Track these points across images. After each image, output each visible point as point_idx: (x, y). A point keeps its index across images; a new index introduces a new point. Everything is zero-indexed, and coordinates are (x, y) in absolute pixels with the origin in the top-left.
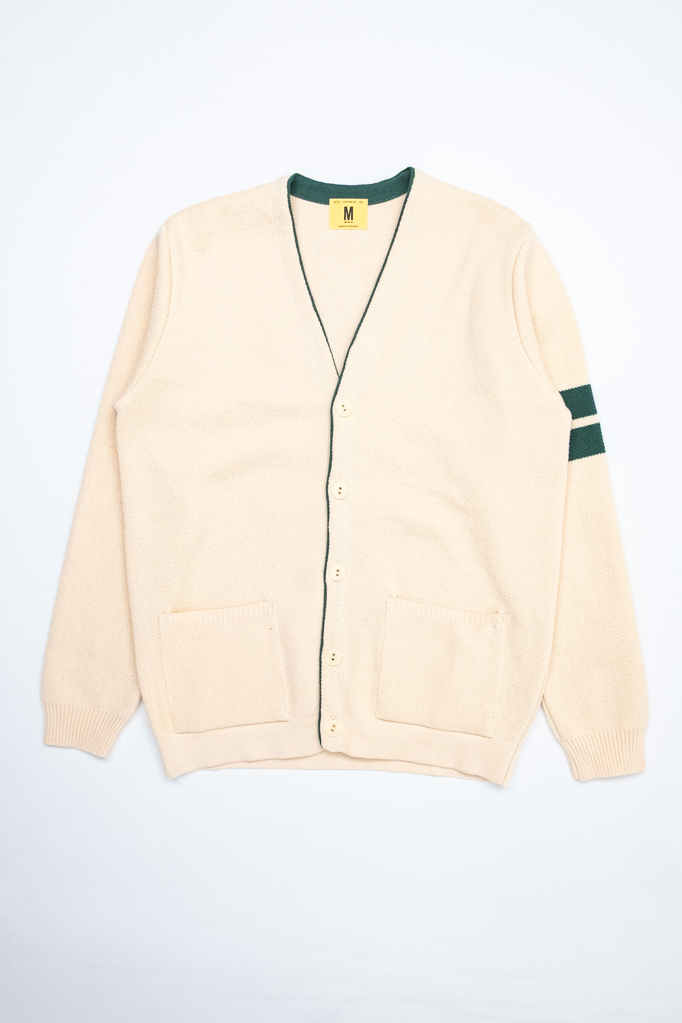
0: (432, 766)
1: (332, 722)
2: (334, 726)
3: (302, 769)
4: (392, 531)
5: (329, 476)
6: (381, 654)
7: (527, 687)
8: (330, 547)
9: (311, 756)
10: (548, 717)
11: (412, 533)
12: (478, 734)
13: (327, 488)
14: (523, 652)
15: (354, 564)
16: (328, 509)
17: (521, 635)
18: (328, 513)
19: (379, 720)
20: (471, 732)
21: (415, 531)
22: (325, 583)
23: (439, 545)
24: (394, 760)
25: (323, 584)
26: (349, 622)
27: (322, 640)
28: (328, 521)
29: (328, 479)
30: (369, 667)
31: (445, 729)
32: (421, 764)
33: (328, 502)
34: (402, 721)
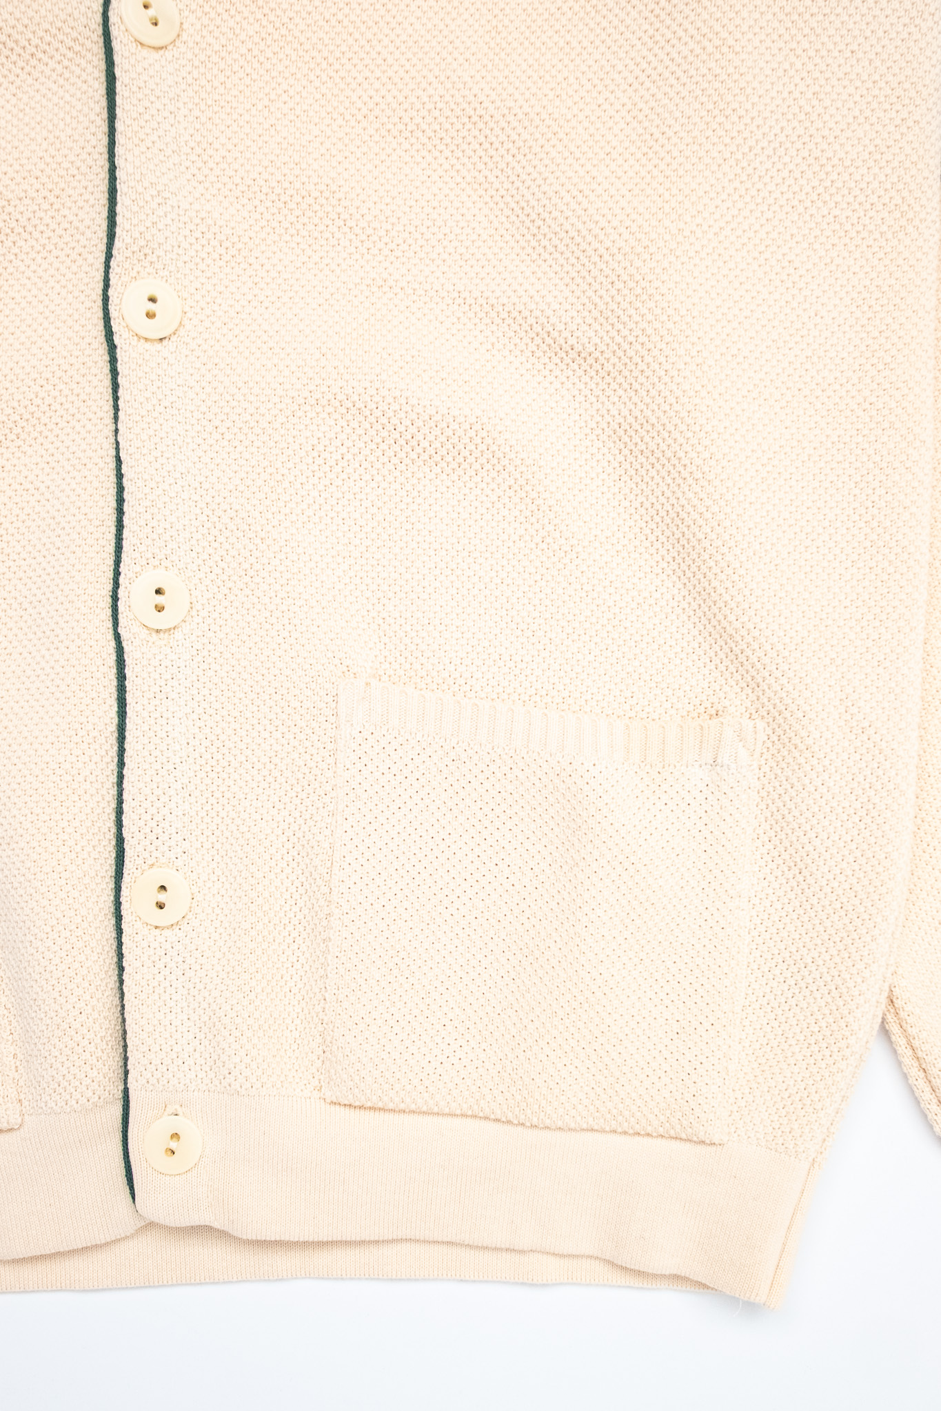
0: (522, 1252)
1: (167, 1124)
2: (175, 1136)
3: (84, 1291)
4: (344, 450)
5: (109, 256)
6: (327, 877)
7: (838, 960)
8: (126, 508)
9: (107, 1244)
10: (908, 1059)
11: (413, 455)
12: (672, 1133)
13: (106, 299)
14: (817, 842)
15: (217, 570)
16: (114, 373)
17: (807, 781)
18: (115, 387)
19: (333, 1107)
20: (649, 1129)
21: (425, 444)
22: (117, 637)
23: (511, 493)
24: (393, 1241)
25: (113, 643)
26: (211, 775)
27: (120, 840)
28: (116, 418)
29: (107, 267)
30: (290, 928)
31: (560, 1124)
32: (486, 1248)
33: (112, 348)
34: (413, 1107)
